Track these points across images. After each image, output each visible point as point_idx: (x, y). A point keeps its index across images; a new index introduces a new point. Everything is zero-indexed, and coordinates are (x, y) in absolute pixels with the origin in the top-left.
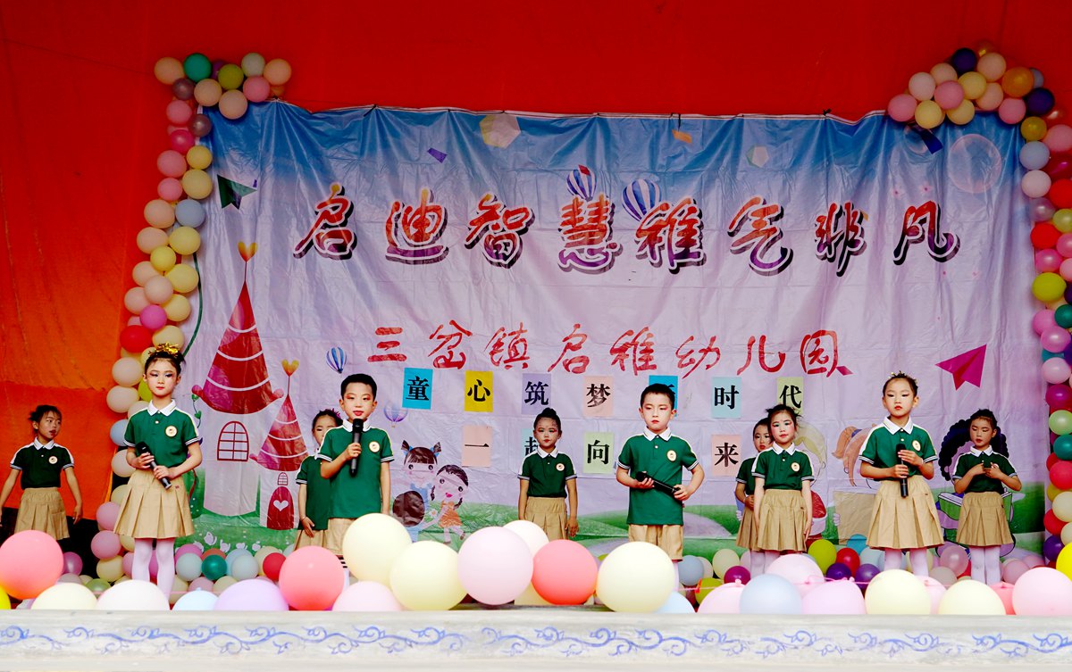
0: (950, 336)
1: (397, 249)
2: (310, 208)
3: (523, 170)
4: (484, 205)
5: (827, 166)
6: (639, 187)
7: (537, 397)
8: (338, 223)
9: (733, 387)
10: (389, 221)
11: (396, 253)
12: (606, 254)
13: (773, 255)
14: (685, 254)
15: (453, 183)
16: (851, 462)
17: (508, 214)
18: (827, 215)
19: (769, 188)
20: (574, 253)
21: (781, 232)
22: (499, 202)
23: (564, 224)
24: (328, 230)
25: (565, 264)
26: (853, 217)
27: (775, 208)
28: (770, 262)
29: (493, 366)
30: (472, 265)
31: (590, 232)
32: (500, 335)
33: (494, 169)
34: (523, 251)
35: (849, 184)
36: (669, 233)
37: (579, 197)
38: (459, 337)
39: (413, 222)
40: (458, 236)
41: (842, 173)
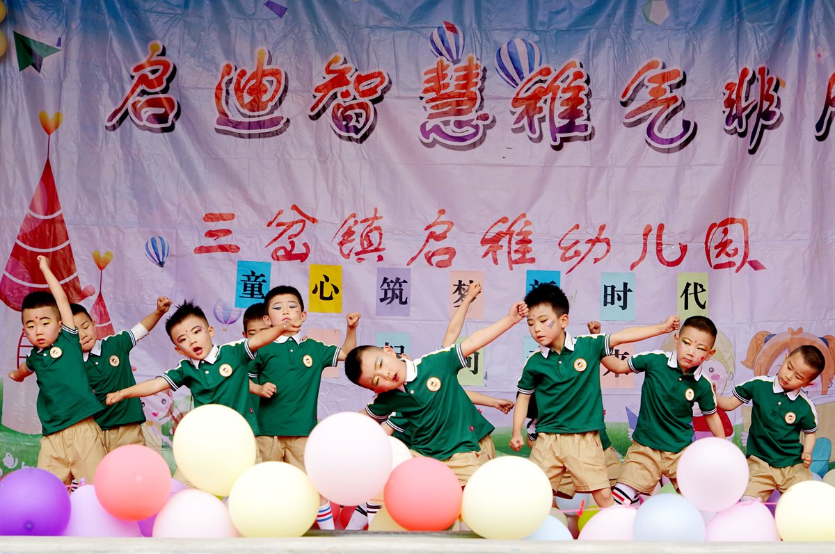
1: (230, 121)
2: (124, 71)
3: (378, 27)
4: (331, 68)
5: (738, 24)
6: (516, 49)
7: (394, 296)
8: (158, 89)
9: (625, 285)
10: (219, 88)
11: (227, 125)
12: (477, 127)
13: (674, 128)
14: (570, 127)
15: (295, 41)
17: (360, 79)
18: (737, 82)
19: (670, 50)
20: (438, 126)
21: (683, 102)
22: (347, 65)
23: (426, 91)
24: (146, 98)
25: (428, 138)
26: (768, 84)
27: (676, 73)
28: (670, 137)
29: (342, 259)
30: (317, 140)
31: (457, 101)
32: (351, 222)
33: (343, 25)
34: (378, 122)
35: (763, 46)
36: (551, 103)
37: (443, 58)
38: (302, 224)
39: (247, 88)
40: (300, 105)
41: (755, 32)
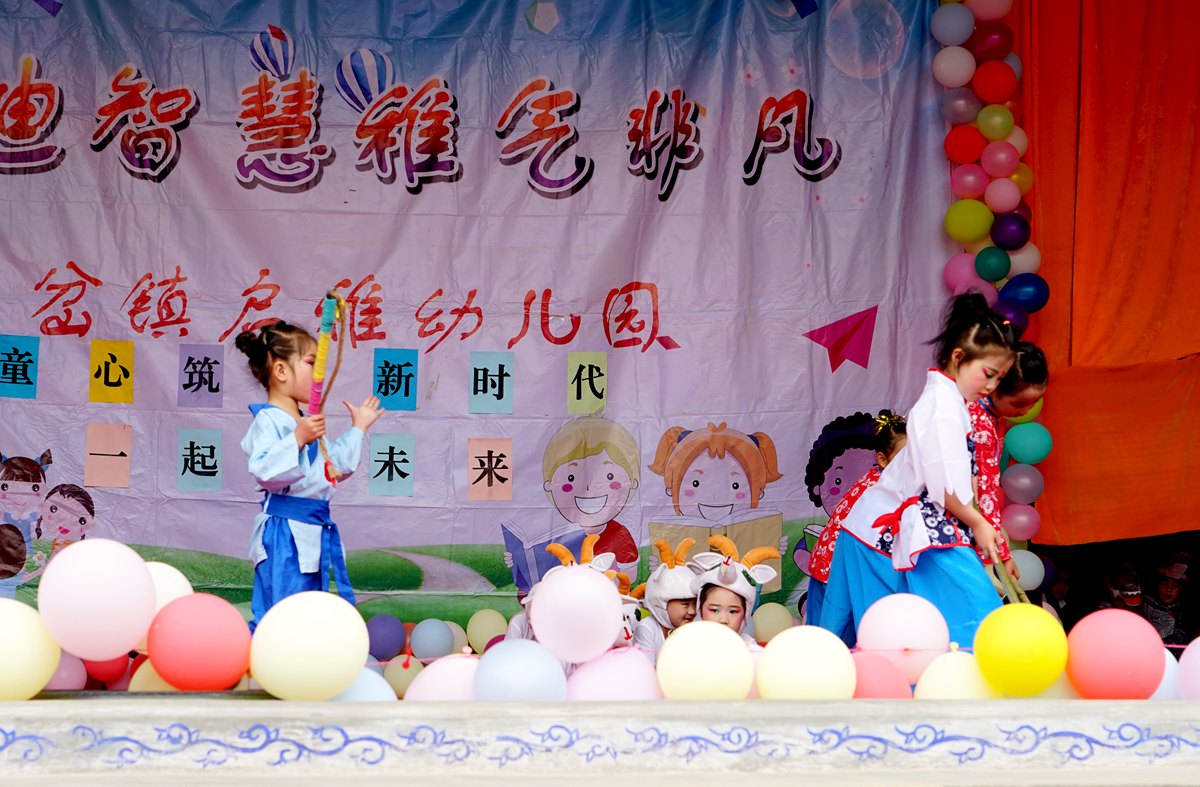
0: (825, 293)
3: (182, 31)
4: (120, 83)
5: (647, 34)
6: (362, 62)
7: (202, 381)
9: (501, 367)
12: (310, 163)
13: (564, 167)
14: (431, 164)
15: (72, 47)
16: (676, 479)
17: (158, 99)
18: (645, 108)
19: (559, 66)
20: (260, 161)
21: (576, 133)
22: (142, 80)
23: (245, 115)
25: (247, 176)
26: (682, 110)
27: (568, 96)
28: (559, 178)
29: (134, 333)
30: (102, 174)
31: (285, 129)
32: (146, 285)
33: (136, 27)
34: (182, 156)
35: (678, 62)
36: (407, 132)
37: (268, 74)
38: (81, 287)
39: (8, 108)
40: (78, 130)
41: (668, 47)
